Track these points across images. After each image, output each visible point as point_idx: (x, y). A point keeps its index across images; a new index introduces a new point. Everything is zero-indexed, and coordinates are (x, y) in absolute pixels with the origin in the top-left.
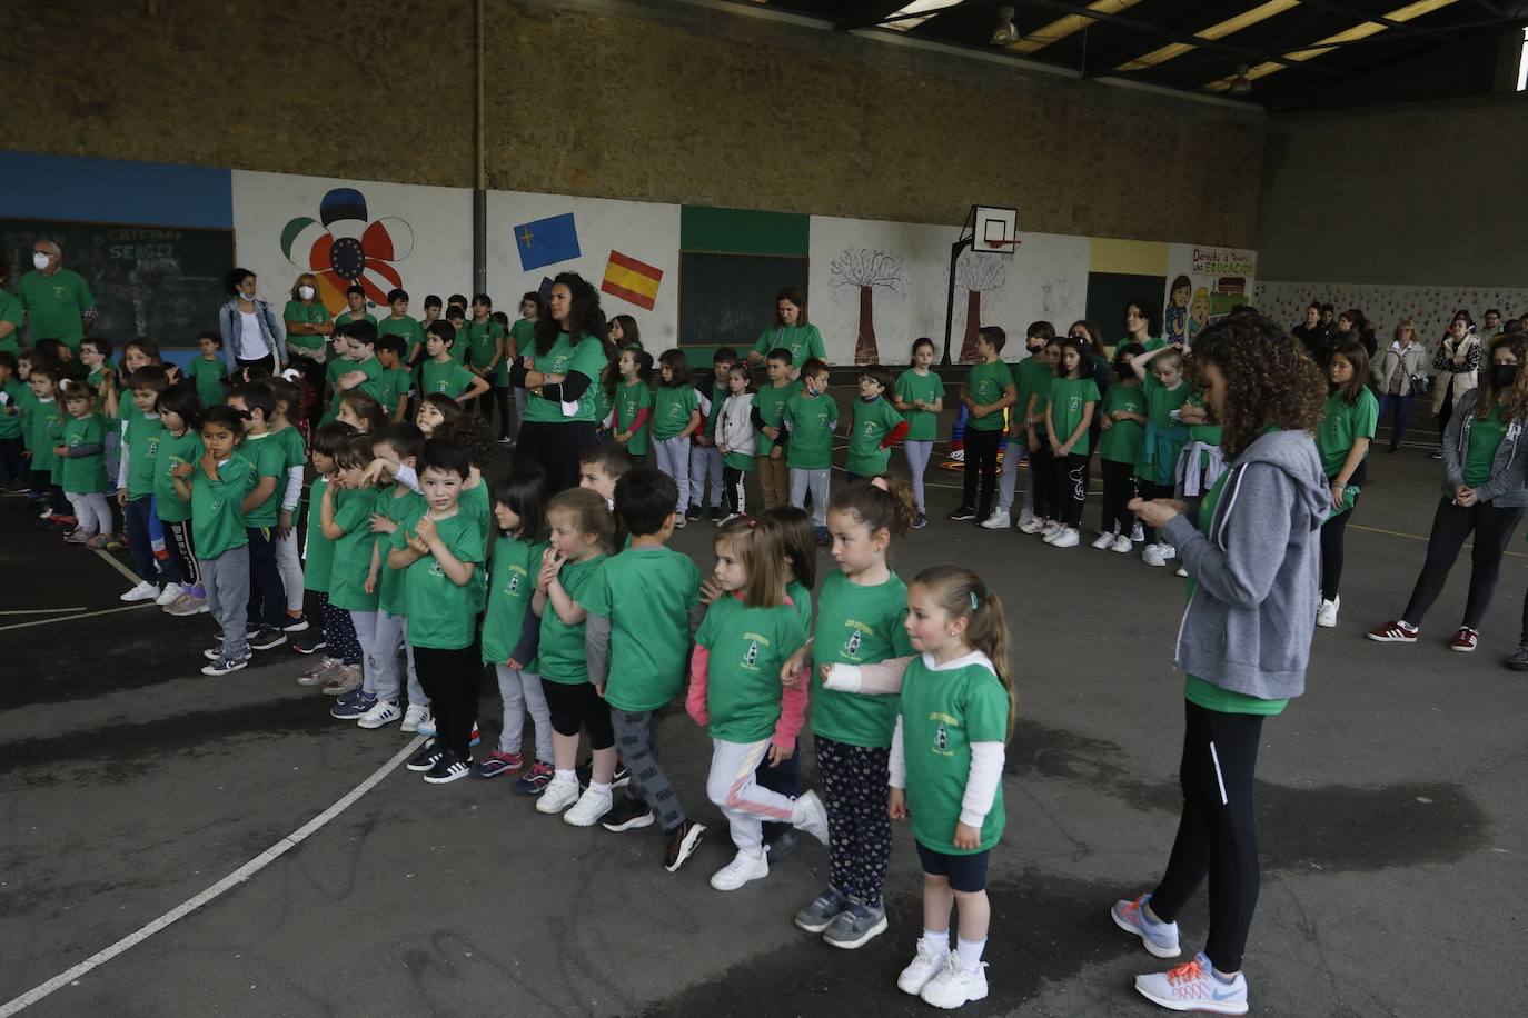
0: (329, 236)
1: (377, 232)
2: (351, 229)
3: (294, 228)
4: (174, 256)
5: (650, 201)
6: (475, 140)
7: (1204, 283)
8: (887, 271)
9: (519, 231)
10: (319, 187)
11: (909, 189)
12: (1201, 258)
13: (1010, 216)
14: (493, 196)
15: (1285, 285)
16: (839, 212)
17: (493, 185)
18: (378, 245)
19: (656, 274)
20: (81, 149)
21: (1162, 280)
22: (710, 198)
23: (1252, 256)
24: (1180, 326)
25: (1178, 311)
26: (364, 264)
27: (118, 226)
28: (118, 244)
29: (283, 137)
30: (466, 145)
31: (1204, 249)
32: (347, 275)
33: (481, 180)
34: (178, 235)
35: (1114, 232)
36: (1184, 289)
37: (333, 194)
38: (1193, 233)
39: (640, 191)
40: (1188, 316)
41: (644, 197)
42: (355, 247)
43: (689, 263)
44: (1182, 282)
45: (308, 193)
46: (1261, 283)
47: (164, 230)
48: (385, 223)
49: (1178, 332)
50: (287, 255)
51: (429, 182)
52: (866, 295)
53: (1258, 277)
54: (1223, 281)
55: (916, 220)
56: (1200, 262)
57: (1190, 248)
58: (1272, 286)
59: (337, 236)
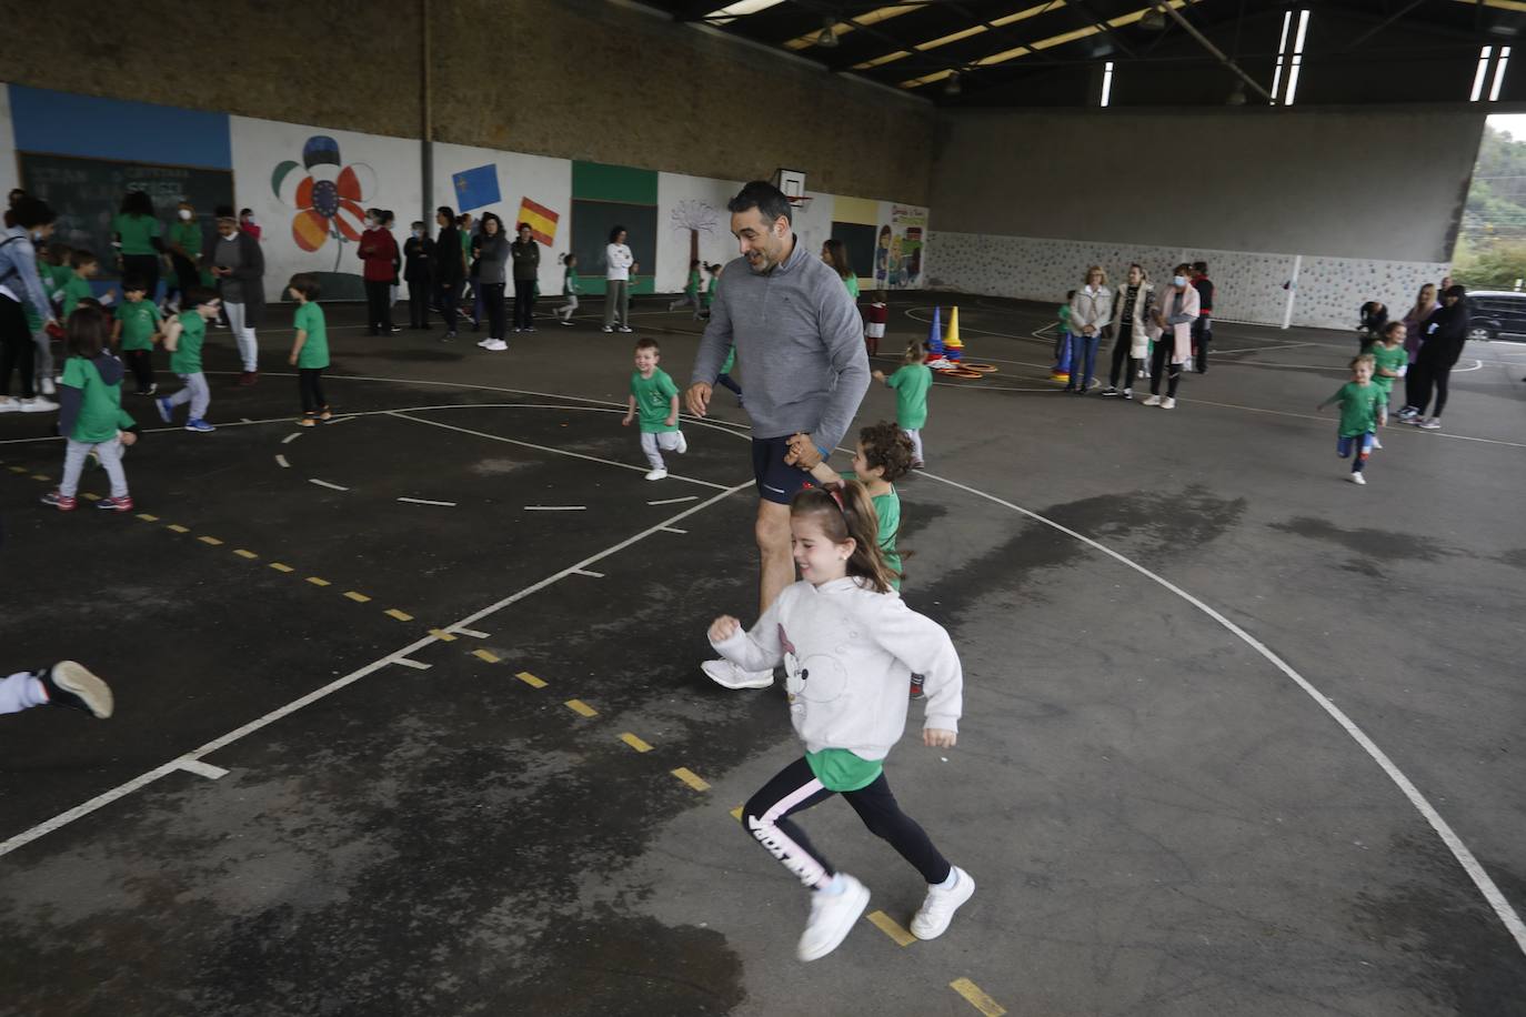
0: (309, 179)
1: (348, 174)
2: (326, 173)
3: (283, 169)
4: (183, 194)
5: (550, 156)
6: (422, 98)
7: (899, 231)
8: (709, 218)
9: (456, 178)
10: (300, 135)
11: (722, 152)
12: (898, 212)
13: (801, 177)
14: (438, 148)
15: (949, 234)
16: (677, 169)
17: (437, 138)
18: (349, 187)
19: (553, 217)
20: (96, 89)
21: (875, 228)
22: (591, 156)
23: (925, 211)
24: (885, 263)
25: (883, 251)
26: (339, 204)
27: (133, 165)
28: (134, 180)
29: (270, 87)
30: (415, 101)
31: (900, 206)
32: (325, 213)
33: (428, 134)
34: (186, 174)
35: (848, 192)
36: (887, 236)
37: (313, 140)
38: (892, 195)
39: (543, 149)
40: (889, 256)
41: (545, 153)
42: (332, 189)
43: (578, 208)
44: (886, 230)
45: (292, 139)
46: (931, 232)
47: (174, 168)
48: (354, 168)
49: (883, 267)
50: (277, 192)
51: (387, 134)
52: (694, 236)
53: (930, 228)
54: (910, 230)
55: (728, 178)
56: (897, 216)
57: (890, 204)
58: (939, 234)
59: (317, 178)
